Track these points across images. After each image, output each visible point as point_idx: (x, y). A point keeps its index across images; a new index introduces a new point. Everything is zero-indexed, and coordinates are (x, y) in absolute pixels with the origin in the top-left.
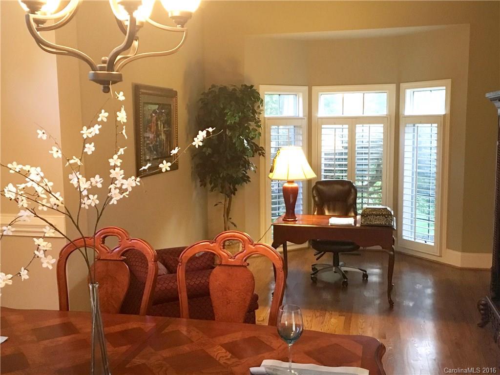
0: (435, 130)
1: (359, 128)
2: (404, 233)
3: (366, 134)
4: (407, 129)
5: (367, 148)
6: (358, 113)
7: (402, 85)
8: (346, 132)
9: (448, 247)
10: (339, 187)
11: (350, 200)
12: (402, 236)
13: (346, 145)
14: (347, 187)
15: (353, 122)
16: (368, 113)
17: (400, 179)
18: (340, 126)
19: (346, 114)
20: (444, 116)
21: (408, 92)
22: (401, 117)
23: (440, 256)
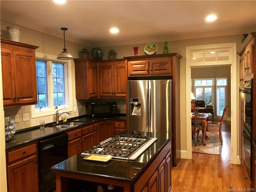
0: (224, 89)
1: (205, 89)
2: (217, 114)
3: (207, 90)
4: (217, 89)
5: (207, 93)
6: (205, 85)
7: (216, 78)
8: (202, 90)
9: (228, 117)
10: (201, 102)
11: (204, 105)
12: (217, 115)
13: (202, 93)
14: (203, 102)
15: (204, 87)
16: (208, 85)
17: (216, 101)
18: (201, 88)
19: (202, 85)
20: (226, 86)
21: (218, 80)
22: (216, 86)
23: (226, 119)
